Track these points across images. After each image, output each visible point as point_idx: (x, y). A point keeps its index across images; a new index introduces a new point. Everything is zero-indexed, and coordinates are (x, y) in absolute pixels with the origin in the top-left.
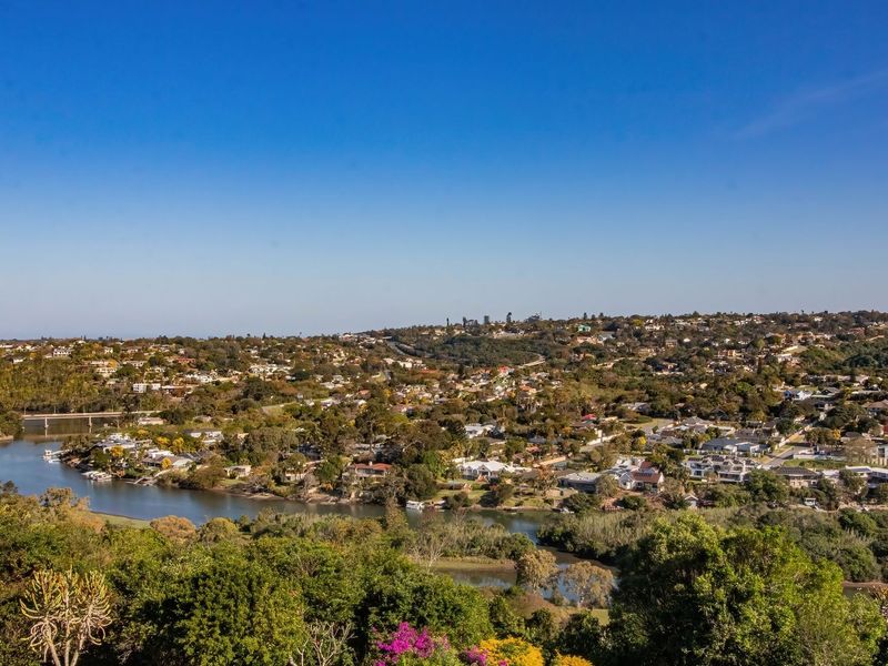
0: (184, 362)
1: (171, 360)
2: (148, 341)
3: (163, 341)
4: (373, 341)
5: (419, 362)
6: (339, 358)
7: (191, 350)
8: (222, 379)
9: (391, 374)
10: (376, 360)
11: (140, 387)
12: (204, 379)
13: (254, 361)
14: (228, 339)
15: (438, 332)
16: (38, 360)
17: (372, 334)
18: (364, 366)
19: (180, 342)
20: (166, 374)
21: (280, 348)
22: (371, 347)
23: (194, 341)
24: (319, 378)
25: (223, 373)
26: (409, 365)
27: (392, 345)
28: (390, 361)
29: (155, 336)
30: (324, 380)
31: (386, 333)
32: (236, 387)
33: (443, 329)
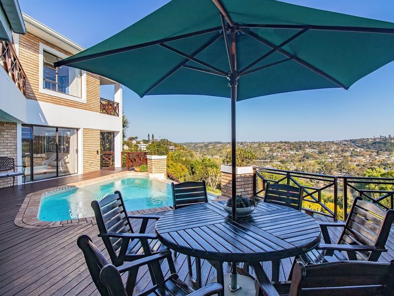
0: (287, 148)
1: (283, 147)
2: (278, 142)
3: (281, 142)
4: (346, 143)
5: (362, 149)
6: (334, 148)
7: (289, 145)
8: (297, 153)
9: (352, 153)
10: (346, 149)
11: (275, 154)
12: (292, 153)
13: (307, 148)
14: (299, 142)
15: (370, 140)
16: (250, 147)
17: (346, 141)
18: (342, 150)
19: (286, 143)
20: (282, 151)
21: (315, 145)
22: (345, 145)
23: (290, 142)
24: (327, 153)
25: (298, 151)
26: (358, 150)
27: (353, 144)
28: (352, 149)
29: (279, 141)
30: (328, 154)
31: (351, 141)
32: (301, 155)
33: (372, 139)
